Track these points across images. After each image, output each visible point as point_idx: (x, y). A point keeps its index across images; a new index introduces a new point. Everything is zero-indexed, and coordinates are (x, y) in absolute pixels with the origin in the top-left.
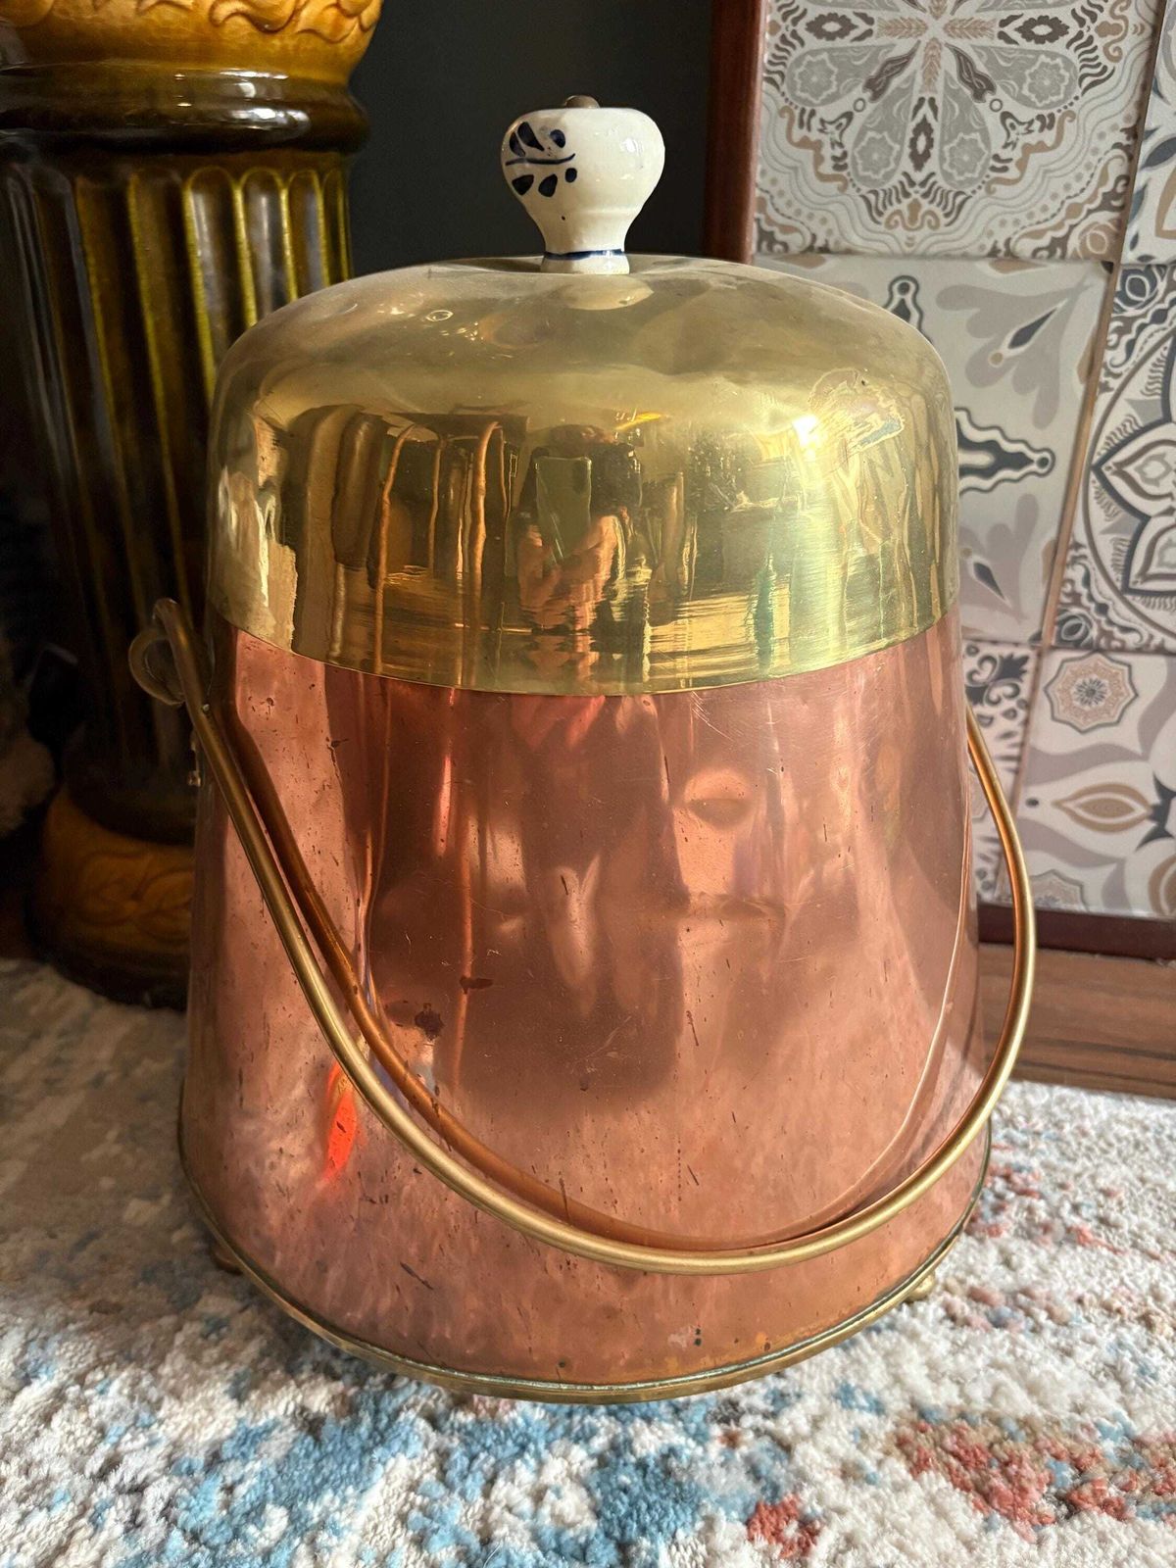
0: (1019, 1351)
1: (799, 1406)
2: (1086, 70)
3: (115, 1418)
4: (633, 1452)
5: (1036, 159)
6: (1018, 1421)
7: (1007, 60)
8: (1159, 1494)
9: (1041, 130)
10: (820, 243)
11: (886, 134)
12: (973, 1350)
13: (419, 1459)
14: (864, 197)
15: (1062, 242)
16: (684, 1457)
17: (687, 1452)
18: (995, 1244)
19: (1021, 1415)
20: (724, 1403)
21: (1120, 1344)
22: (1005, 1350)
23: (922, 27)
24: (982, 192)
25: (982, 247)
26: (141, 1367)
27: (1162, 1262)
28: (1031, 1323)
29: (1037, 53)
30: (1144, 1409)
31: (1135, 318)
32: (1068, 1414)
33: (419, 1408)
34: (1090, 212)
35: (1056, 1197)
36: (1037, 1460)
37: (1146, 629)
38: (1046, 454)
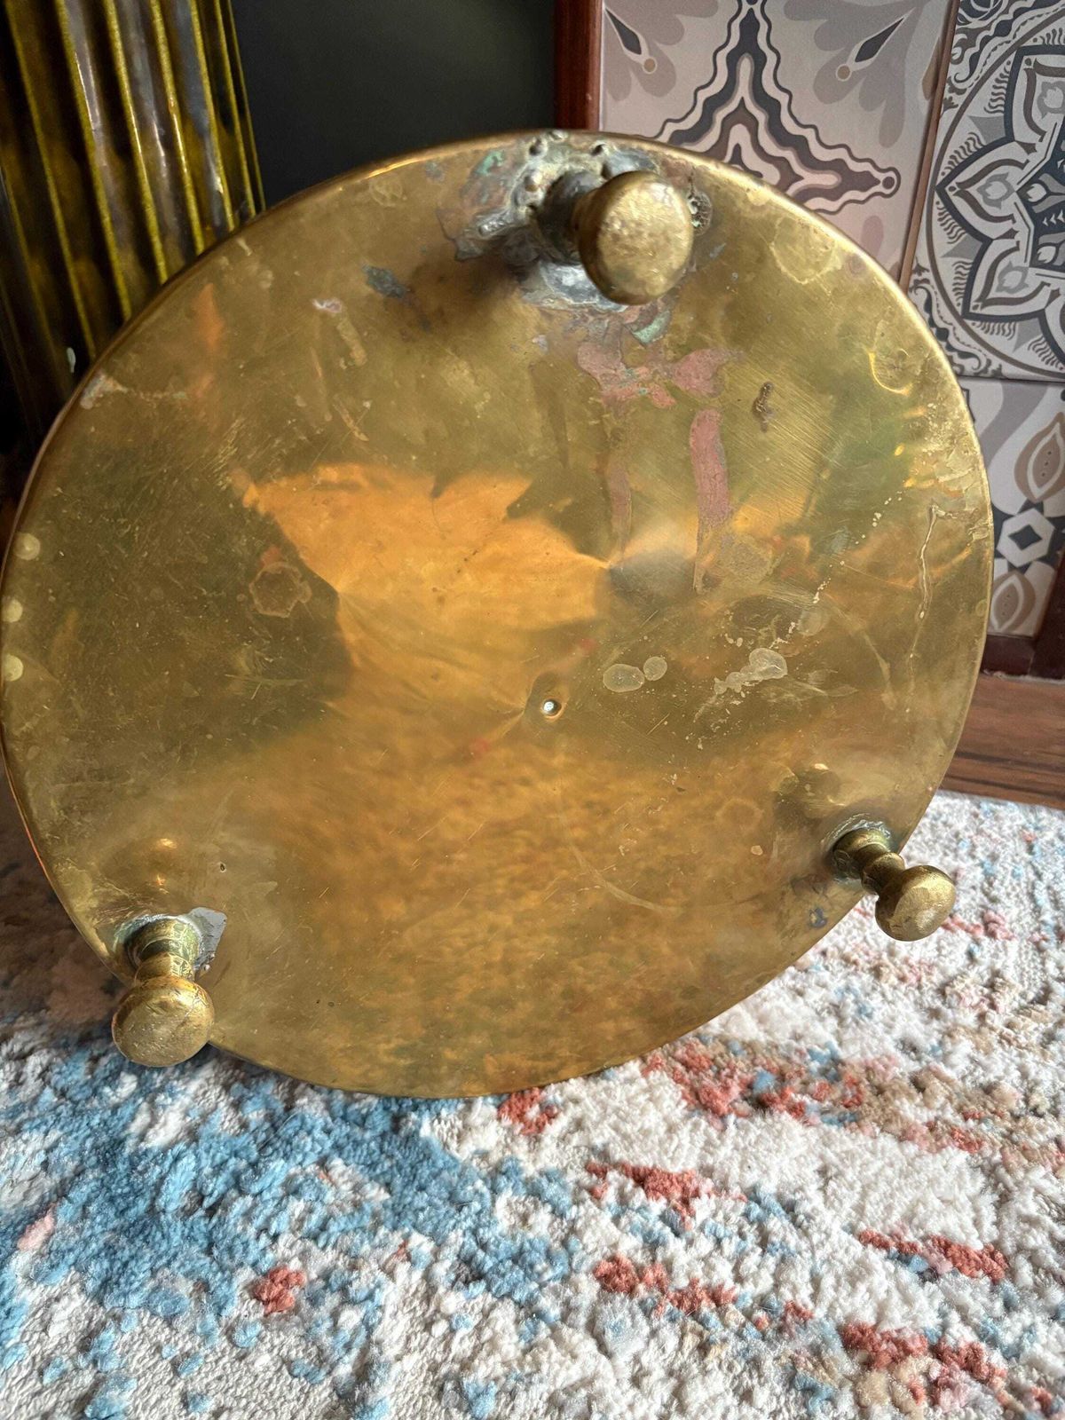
6: (743, 1042)
8: (847, 1106)
19: (747, 1039)
21: (848, 989)
30: (853, 1041)
32: (787, 1041)
37: (984, 355)
38: (891, 174)
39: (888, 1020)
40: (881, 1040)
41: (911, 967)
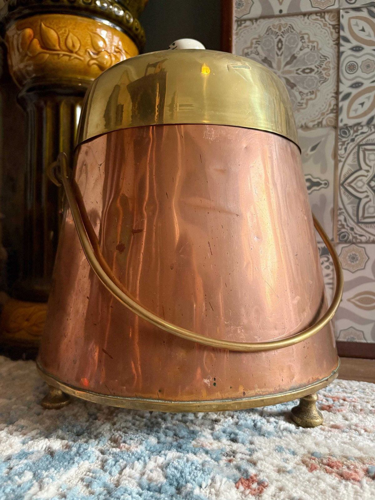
1: (260, 452)
2: (321, 79)
5: (310, 102)
7: (299, 78)
9: (311, 95)
12: (334, 439)
13: (94, 463)
15: (321, 122)
18: (341, 414)
19: (356, 456)
20: (228, 451)
22: (347, 439)
25: (298, 125)
28: (358, 433)
31: (345, 141)
34: (327, 114)
37: (368, 235)
38: (326, 182)
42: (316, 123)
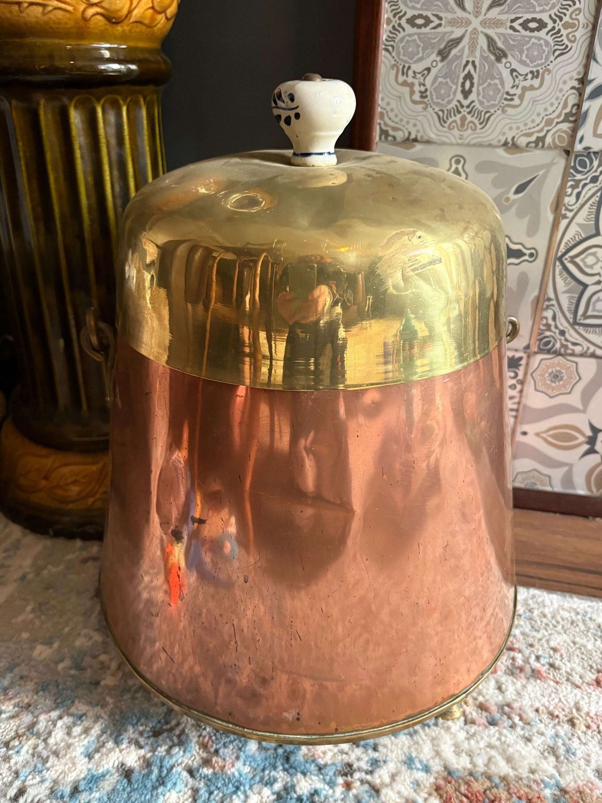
0: (503, 739)
1: (385, 767)
2: (557, 47)
3: (24, 766)
4: (295, 792)
5: (529, 95)
6: (500, 777)
7: (514, 40)
9: (532, 79)
10: (413, 136)
11: (448, 80)
12: (479, 738)
13: (182, 793)
14: (436, 113)
15: (541, 139)
16: (322, 796)
17: (324, 792)
18: (494, 677)
19: (502, 774)
20: (345, 765)
21: (557, 735)
22: (496, 738)
23: (468, 23)
24: (499, 112)
25: (499, 141)
26: (39, 738)
27: (582, 689)
28: (510, 722)
29: (531, 37)
30: (568, 772)
31: (581, 180)
32: (527, 774)
33: (183, 765)
34: (558, 123)
35: (527, 652)
36: (509, 800)
37: (585, 344)
38: (533, 251)
39: (586, 757)
40: (585, 771)
41: (592, 718)
42: (533, 138)
